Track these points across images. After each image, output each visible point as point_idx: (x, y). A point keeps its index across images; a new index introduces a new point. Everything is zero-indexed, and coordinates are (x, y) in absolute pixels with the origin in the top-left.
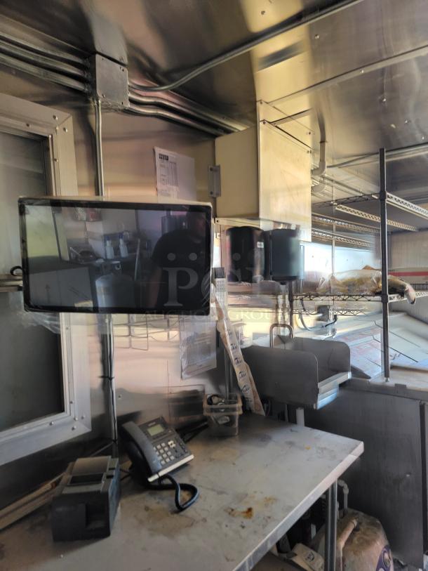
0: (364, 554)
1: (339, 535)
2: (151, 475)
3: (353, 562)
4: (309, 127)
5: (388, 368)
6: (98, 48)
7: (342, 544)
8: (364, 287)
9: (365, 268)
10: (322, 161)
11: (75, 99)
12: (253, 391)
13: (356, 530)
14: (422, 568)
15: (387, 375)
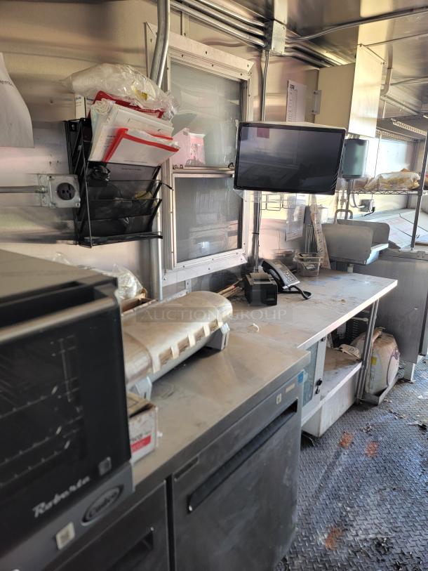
0: (385, 347)
1: (374, 334)
2: (284, 285)
3: (378, 351)
4: (383, 58)
5: (413, 244)
6: (275, 18)
7: (373, 340)
8: (403, 185)
9: (402, 171)
10: (388, 80)
11: (256, 50)
12: (325, 253)
13: (379, 337)
14: (416, 363)
15: (412, 245)
